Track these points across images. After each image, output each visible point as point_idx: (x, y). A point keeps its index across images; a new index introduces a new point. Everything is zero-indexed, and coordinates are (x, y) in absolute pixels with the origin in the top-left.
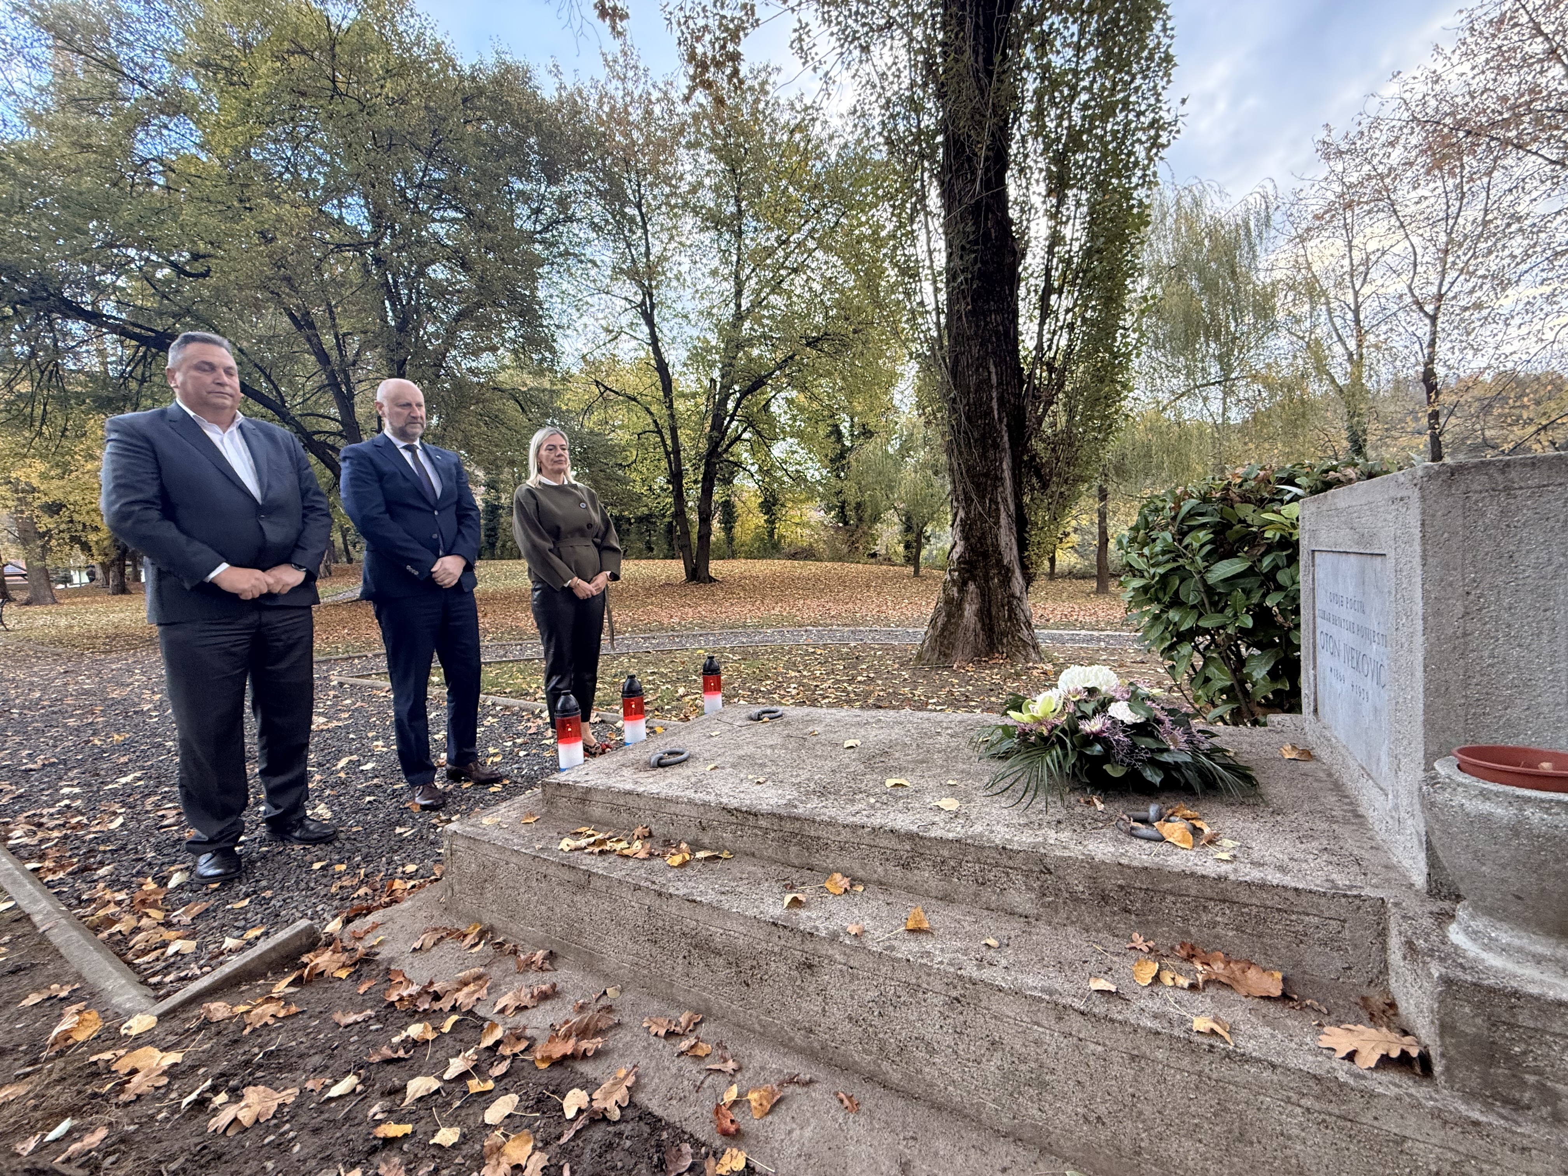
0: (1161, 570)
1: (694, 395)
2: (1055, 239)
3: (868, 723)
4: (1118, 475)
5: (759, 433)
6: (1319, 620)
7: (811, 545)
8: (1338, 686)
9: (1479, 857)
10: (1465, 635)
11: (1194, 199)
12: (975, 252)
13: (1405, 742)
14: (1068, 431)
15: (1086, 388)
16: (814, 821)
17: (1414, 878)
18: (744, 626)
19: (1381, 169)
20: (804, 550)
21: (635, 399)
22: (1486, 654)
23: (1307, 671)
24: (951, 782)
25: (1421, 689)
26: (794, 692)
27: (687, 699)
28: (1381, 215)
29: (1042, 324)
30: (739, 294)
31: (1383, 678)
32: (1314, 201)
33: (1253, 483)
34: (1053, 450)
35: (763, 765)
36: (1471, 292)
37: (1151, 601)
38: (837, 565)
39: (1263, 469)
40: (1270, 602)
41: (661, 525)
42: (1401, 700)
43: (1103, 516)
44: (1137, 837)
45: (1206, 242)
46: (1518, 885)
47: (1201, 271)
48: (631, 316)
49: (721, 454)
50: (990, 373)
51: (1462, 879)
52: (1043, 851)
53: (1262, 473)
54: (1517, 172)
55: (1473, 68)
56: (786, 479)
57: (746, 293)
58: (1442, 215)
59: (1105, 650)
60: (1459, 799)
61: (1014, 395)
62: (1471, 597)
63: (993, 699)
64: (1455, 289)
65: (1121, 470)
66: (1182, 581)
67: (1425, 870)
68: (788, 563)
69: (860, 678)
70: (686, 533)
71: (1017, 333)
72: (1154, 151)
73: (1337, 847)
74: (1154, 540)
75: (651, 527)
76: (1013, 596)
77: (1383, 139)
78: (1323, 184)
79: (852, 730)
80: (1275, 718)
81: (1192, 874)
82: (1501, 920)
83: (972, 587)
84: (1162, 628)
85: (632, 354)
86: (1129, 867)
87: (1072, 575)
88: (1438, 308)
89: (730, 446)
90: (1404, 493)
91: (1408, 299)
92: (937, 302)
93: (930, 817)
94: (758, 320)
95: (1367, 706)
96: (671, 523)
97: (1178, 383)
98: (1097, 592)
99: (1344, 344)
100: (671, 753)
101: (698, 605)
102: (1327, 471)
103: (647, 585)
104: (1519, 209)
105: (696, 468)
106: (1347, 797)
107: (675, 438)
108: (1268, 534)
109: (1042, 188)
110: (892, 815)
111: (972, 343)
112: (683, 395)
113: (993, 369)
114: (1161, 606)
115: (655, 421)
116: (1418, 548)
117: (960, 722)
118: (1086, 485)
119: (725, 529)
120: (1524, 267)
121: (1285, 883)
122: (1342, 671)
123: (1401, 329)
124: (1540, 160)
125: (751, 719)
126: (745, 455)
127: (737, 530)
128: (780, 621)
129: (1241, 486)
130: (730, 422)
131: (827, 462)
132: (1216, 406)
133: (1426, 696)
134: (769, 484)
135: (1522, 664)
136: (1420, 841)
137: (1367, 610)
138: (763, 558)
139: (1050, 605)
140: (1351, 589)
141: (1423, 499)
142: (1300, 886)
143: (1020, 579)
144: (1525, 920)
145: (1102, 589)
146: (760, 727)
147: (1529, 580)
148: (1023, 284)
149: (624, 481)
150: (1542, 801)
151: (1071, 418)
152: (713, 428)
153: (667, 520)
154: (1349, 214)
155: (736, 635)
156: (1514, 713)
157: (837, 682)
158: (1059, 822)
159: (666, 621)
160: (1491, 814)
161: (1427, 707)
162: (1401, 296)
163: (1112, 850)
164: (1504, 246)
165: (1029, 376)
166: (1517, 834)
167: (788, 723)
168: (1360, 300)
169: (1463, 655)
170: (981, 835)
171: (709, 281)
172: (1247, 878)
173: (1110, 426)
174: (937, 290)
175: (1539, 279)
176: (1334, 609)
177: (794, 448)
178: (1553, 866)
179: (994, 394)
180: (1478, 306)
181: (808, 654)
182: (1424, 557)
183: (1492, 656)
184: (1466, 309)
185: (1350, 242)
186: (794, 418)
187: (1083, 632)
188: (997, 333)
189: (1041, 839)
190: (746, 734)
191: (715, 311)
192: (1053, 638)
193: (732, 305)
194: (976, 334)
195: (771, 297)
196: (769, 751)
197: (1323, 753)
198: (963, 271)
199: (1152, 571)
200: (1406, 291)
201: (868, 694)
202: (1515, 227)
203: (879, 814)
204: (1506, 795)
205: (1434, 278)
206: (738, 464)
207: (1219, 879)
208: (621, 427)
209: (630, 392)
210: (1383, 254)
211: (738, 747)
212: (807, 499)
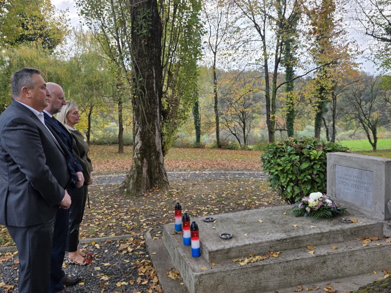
6: (337, 178)
13: (379, 199)
25: (384, 192)
31: (369, 190)
42: (377, 193)
44: (349, 223)
67: (384, 217)
76: (160, 163)
83: (145, 160)
116: (384, 172)
122: (350, 189)
136: (383, 213)
137: (363, 179)
140: (355, 174)
141: (385, 165)
179: (154, 81)
194: (148, 55)
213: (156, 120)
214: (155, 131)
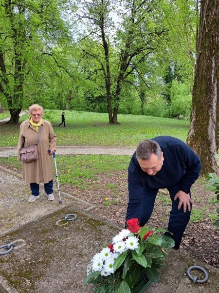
115: (102, 66)
213: (211, 110)
214: (208, 121)
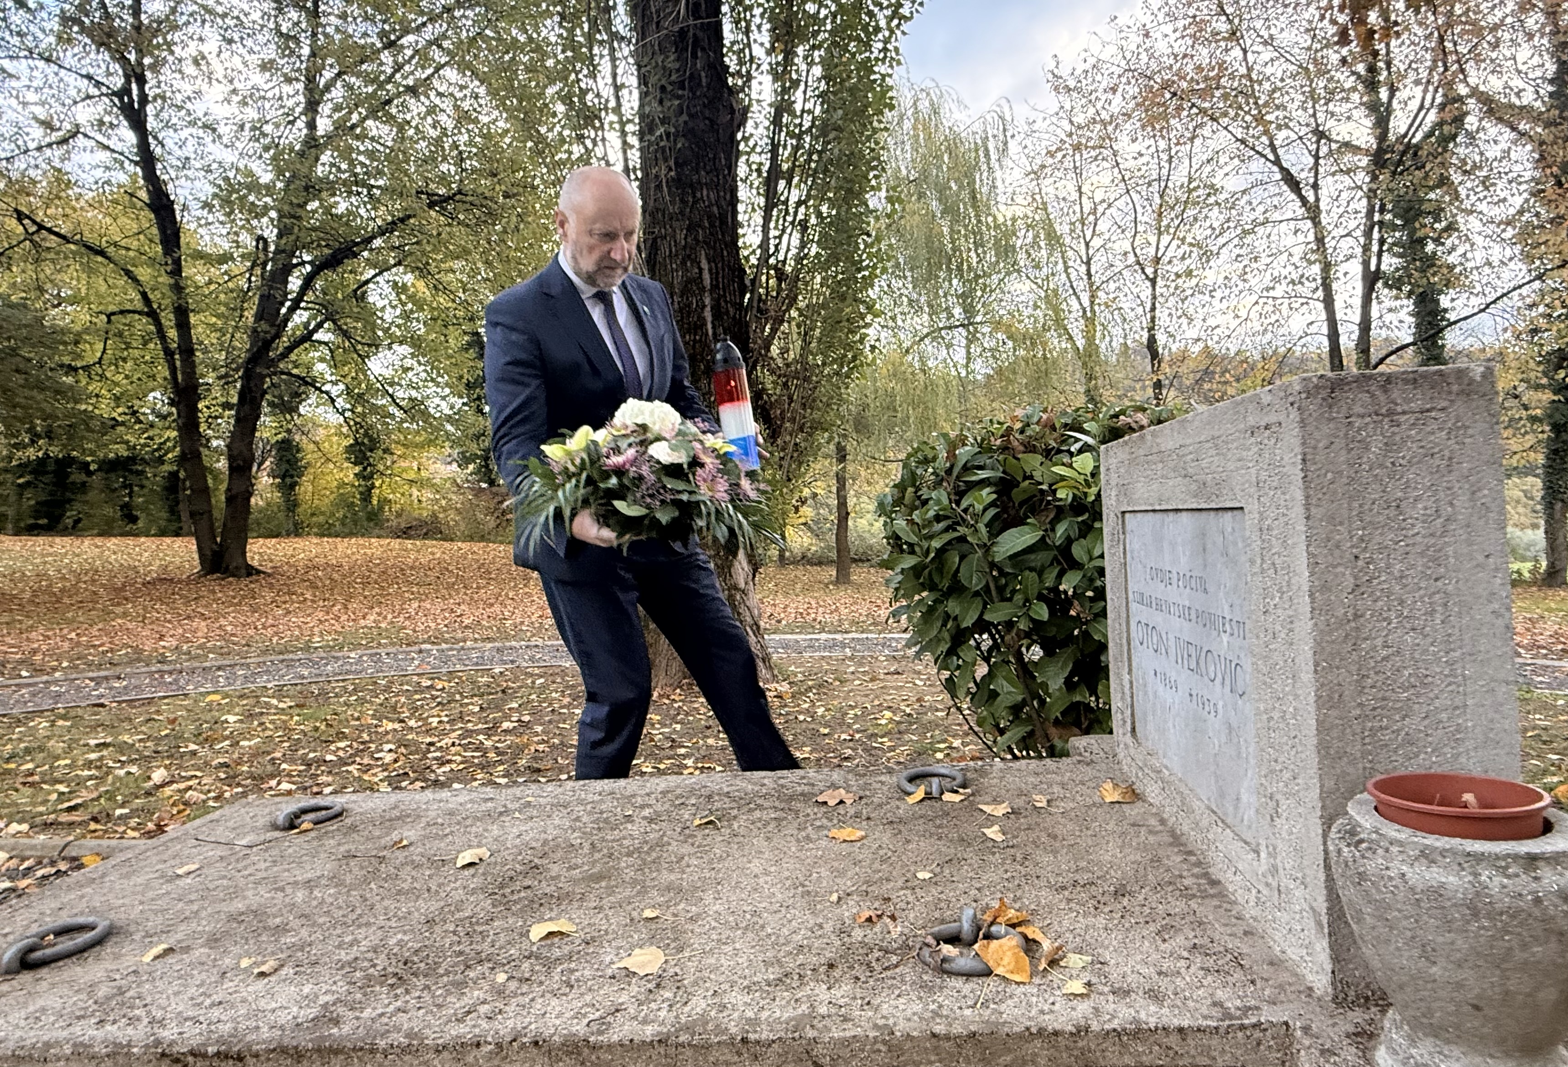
0: (936, 544)
1: (225, 258)
2: (782, 108)
3: (506, 812)
4: (858, 431)
5: (346, 335)
6: (1133, 606)
7: (434, 515)
8: (1167, 695)
9: (1428, 954)
10: (1356, 616)
11: (932, 104)
12: (679, 97)
13: (1287, 775)
14: (802, 359)
15: (824, 306)
16: (373, 1051)
17: (1310, 977)
18: (307, 648)
19: (1105, 115)
20: (422, 523)
21: (102, 253)
22: (1379, 642)
23: (1119, 675)
24: (648, 913)
25: (1312, 698)
26: (389, 758)
27: (168, 791)
28: (1105, 164)
29: (767, 218)
30: (312, 107)
31: (1240, 682)
32: (1046, 136)
33: (1038, 429)
34: (785, 385)
35: (282, 929)
36: (1183, 258)
37: (923, 587)
38: (477, 547)
39: (1045, 411)
40: (1067, 586)
41: (155, 477)
42: (1276, 715)
43: (841, 481)
44: (950, 973)
45: (946, 158)
46: (1477, 991)
47: (942, 190)
48: (100, 108)
49: (273, 363)
50: (701, 270)
51: (1401, 987)
52: (811, 1034)
53: (1045, 416)
54: (1212, 144)
55: (1175, 31)
56: (393, 409)
57: (325, 109)
58: (1155, 176)
59: (851, 658)
60: (1398, 867)
61: (734, 304)
62: (1360, 563)
63: (711, 741)
64: (1169, 254)
65: (861, 426)
66: (962, 558)
67: (1329, 967)
68: (396, 543)
69: (506, 725)
70: (204, 492)
71: (736, 224)
72: (895, 22)
73: (1206, 940)
74: (925, 502)
75: (134, 480)
76: (736, 587)
77: (1104, 84)
78: (1054, 120)
79: (478, 828)
80: (1079, 742)
81: (1041, 1031)
82: (1448, 1042)
84: (939, 624)
85: (99, 173)
86: (947, 1037)
87: (806, 560)
88: (1156, 272)
89: (290, 350)
90: (1272, 418)
91: (1131, 259)
92: (626, 160)
93: (609, 995)
94: (346, 153)
95: (1215, 724)
96: (174, 475)
97: (922, 322)
98: (837, 582)
99: (1078, 298)
100: (60, 933)
101: (219, 615)
102: (1116, 416)
103: (119, 582)
104: (1214, 181)
105: (226, 380)
106: (1191, 853)
107: (183, 326)
108: (1061, 494)
109: (765, 37)
110: (538, 1004)
111: (676, 224)
112: (200, 255)
113: (704, 265)
114: (935, 595)
115: (144, 295)
116: (1299, 495)
117: (664, 793)
118: (826, 435)
119: (279, 487)
120: (1221, 240)
121: (1165, 1021)
122: (1173, 676)
123: (1126, 289)
124: (1229, 136)
125: (275, 827)
126: (320, 367)
127: (305, 488)
128: (375, 636)
129: (1022, 432)
130: (292, 310)
131: (462, 388)
132: (960, 356)
133: (1318, 709)
134: (363, 415)
135: (1417, 656)
136: (1319, 924)
137: (1211, 589)
138: (351, 534)
139: (780, 600)
140: (1183, 560)
141: (1303, 423)
142: (1185, 1023)
143: (745, 564)
144: (1482, 1038)
145: (842, 578)
146: (294, 842)
147: (1418, 539)
148: (743, 159)
149: (73, 395)
150: (1497, 857)
151: (806, 343)
152: (259, 317)
153: (167, 468)
154: (1078, 157)
155: (289, 665)
156: (1413, 723)
157: (469, 733)
158: (831, 966)
159: (148, 646)
160: (1442, 885)
161: (1322, 726)
162: (1125, 254)
163: (918, 1007)
164: (1206, 217)
165: (753, 281)
166: (1476, 915)
167: (353, 828)
168: (1091, 252)
169: (1355, 647)
170: (704, 1019)
171: (259, 79)
172: (1115, 1024)
173: (854, 358)
174: (626, 146)
175: (1234, 256)
176: (1158, 590)
177: (408, 363)
178: (1519, 955)
179: (707, 301)
180: (1189, 273)
181: (419, 689)
182: (1307, 506)
183: (1386, 646)
184: (1178, 276)
185: (1080, 188)
186: (406, 316)
187: (824, 636)
188: (710, 216)
189: (804, 1008)
190: (260, 862)
191: (268, 128)
192: (786, 646)
193: (300, 124)
194: (682, 213)
195: (369, 123)
196: (300, 895)
197: (1152, 791)
198: (663, 122)
199: (925, 544)
200: (1130, 249)
201: (520, 750)
202: (1212, 200)
203: (511, 1009)
204: (1452, 851)
205: (1153, 239)
206: (310, 383)
207: (1081, 1031)
208: (74, 300)
209: (90, 237)
210: (1110, 206)
211: (235, 893)
212: (430, 443)
